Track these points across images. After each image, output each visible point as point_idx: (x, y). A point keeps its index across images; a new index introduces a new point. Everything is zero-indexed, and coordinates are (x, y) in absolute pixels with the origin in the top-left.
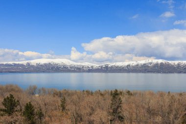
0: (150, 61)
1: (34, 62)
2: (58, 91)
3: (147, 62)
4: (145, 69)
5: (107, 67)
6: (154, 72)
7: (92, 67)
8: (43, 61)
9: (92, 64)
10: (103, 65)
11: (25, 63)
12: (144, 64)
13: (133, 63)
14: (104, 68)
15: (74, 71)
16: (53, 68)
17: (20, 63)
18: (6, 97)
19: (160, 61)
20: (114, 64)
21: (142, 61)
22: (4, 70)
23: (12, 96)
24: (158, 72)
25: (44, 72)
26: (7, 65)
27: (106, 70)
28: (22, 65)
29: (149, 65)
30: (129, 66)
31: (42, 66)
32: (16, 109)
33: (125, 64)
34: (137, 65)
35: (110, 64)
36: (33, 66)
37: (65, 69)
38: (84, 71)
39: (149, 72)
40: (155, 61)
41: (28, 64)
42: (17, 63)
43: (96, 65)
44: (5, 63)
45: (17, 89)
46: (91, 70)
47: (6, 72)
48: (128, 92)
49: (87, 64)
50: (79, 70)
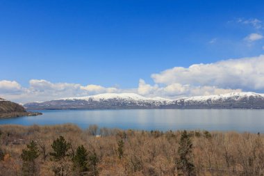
0: (236, 94)
1: (97, 97)
2: (122, 131)
3: (232, 96)
4: (230, 104)
5: (182, 102)
6: (242, 108)
7: (165, 102)
8: (107, 96)
9: (164, 99)
10: (178, 99)
11: (87, 98)
12: (229, 98)
13: (215, 97)
14: (179, 103)
15: (143, 108)
16: (118, 104)
17: (82, 98)
18: (56, 139)
19: (249, 94)
20: (190, 98)
21: (226, 95)
22: (64, 107)
23: (62, 138)
24: (248, 108)
25: (108, 109)
26: (67, 101)
27: (181, 105)
28: (84, 101)
29: (236, 99)
30: (209, 100)
31: (106, 101)
32: (66, 153)
33: (205, 98)
34: (220, 99)
35: (187, 99)
36: (96, 102)
37: (132, 105)
38: (155, 107)
39: (235, 107)
40: (242, 94)
41: (91, 100)
42: (79, 98)
43: (169, 101)
44: (65, 99)
45: (76, 129)
46: (163, 106)
47: (66, 109)
48: (207, 133)
49: (158, 99)
50: (149, 106)
